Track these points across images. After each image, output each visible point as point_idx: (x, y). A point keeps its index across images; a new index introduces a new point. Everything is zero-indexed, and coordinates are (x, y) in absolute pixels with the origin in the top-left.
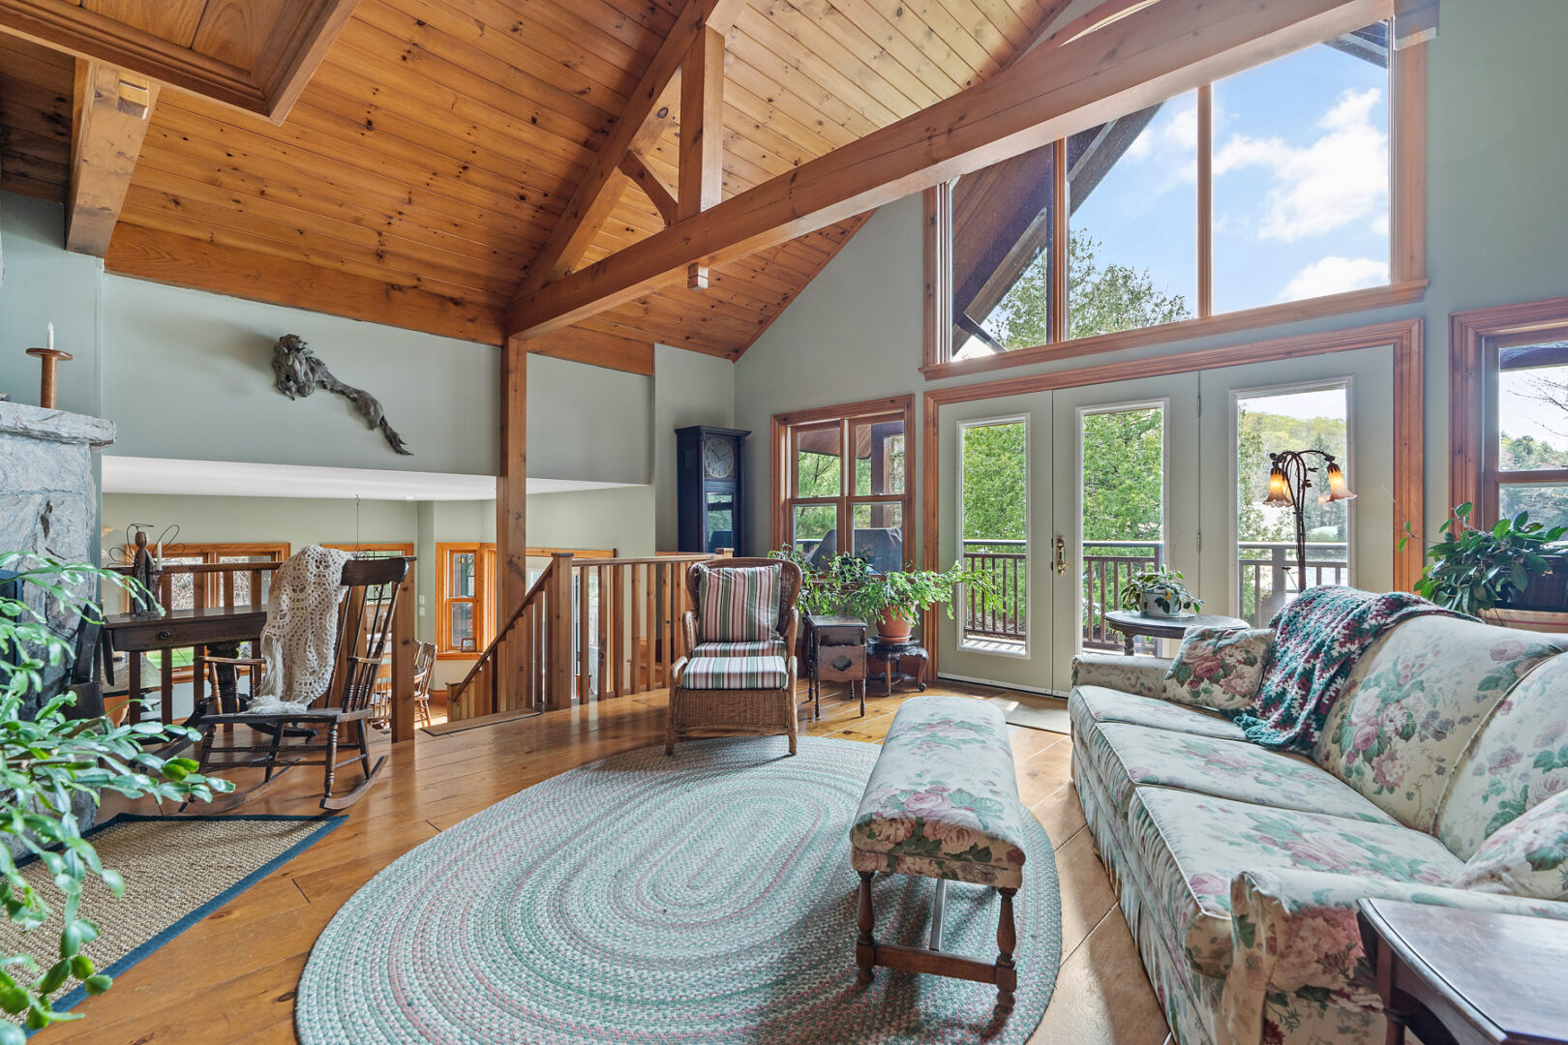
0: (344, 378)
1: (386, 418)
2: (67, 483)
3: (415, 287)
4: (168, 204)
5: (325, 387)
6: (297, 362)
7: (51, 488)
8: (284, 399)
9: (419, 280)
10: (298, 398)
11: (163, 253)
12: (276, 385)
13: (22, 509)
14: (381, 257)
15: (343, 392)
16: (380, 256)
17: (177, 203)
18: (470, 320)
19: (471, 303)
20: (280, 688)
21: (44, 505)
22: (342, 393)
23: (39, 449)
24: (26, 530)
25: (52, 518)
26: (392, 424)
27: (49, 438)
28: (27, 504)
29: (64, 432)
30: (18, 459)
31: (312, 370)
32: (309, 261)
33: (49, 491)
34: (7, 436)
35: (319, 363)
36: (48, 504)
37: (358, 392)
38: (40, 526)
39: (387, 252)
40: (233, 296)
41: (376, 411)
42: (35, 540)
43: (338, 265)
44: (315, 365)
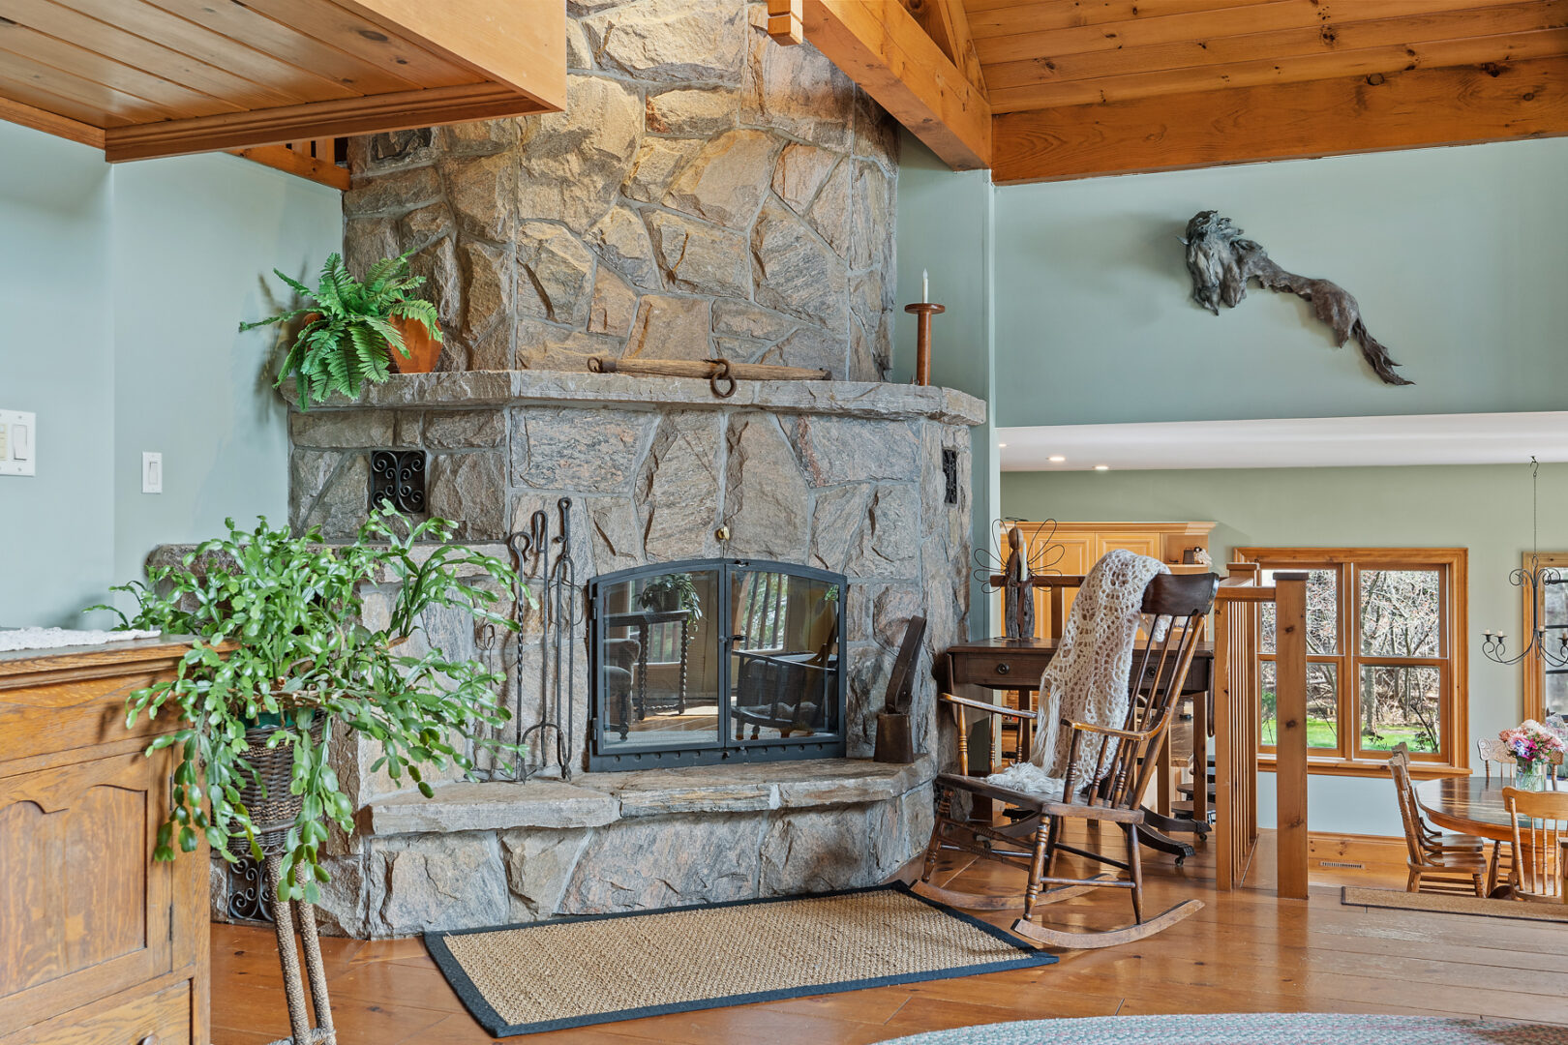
0: (1291, 263)
1: (1366, 323)
2: (896, 468)
3: (1411, 68)
4: (1043, 71)
5: (1262, 286)
6: (1201, 255)
7: (880, 476)
8: (1204, 316)
9: (1411, 52)
10: (1223, 311)
11: (1050, 139)
12: (1193, 296)
13: (848, 502)
14: (1332, 38)
15: (1289, 286)
16: (1329, 36)
17: (1051, 66)
18: (1528, 97)
19: (1528, 61)
20: (1050, 757)
21: (872, 497)
22: (1288, 289)
23: (865, 431)
24: (853, 528)
25: (878, 513)
26: (1374, 330)
27: (869, 416)
28: (854, 495)
29: (881, 407)
30: (844, 444)
31: (1240, 261)
32: (1229, 84)
33: (877, 480)
34: (835, 419)
35: (1251, 247)
36: (876, 496)
37: (1312, 283)
38: (867, 522)
39: (1338, 26)
40: (1136, 172)
41: (1342, 312)
42: (862, 538)
43: (1271, 76)
44: (1243, 250)
